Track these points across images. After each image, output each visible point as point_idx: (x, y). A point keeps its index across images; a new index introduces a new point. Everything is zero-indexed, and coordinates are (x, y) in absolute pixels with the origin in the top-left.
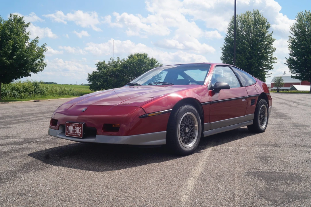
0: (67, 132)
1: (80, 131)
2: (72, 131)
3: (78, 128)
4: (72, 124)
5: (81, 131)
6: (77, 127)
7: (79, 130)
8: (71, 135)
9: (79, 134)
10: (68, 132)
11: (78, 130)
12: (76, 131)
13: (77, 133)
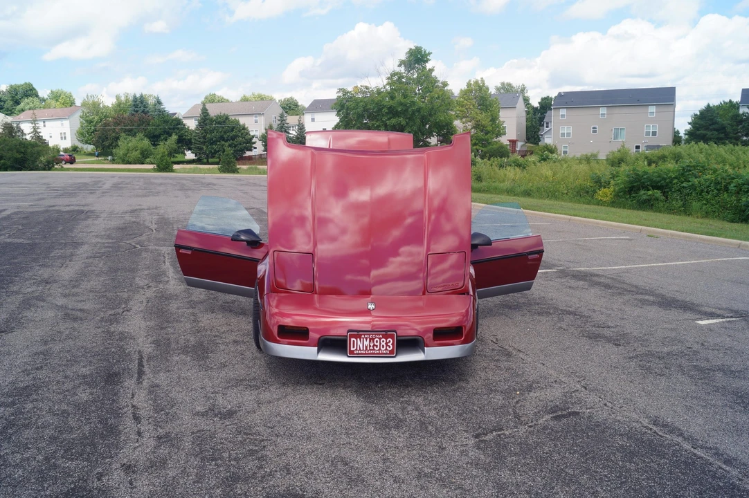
0: (352, 349)
1: (390, 344)
2: (366, 347)
3: (383, 341)
4: (364, 335)
5: (393, 344)
6: (380, 339)
7: (387, 344)
8: (365, 354)
9: (386, 349)
10: (356, 350)
11: (384, 344)
12: (377, 346)
13: (380, 349)
